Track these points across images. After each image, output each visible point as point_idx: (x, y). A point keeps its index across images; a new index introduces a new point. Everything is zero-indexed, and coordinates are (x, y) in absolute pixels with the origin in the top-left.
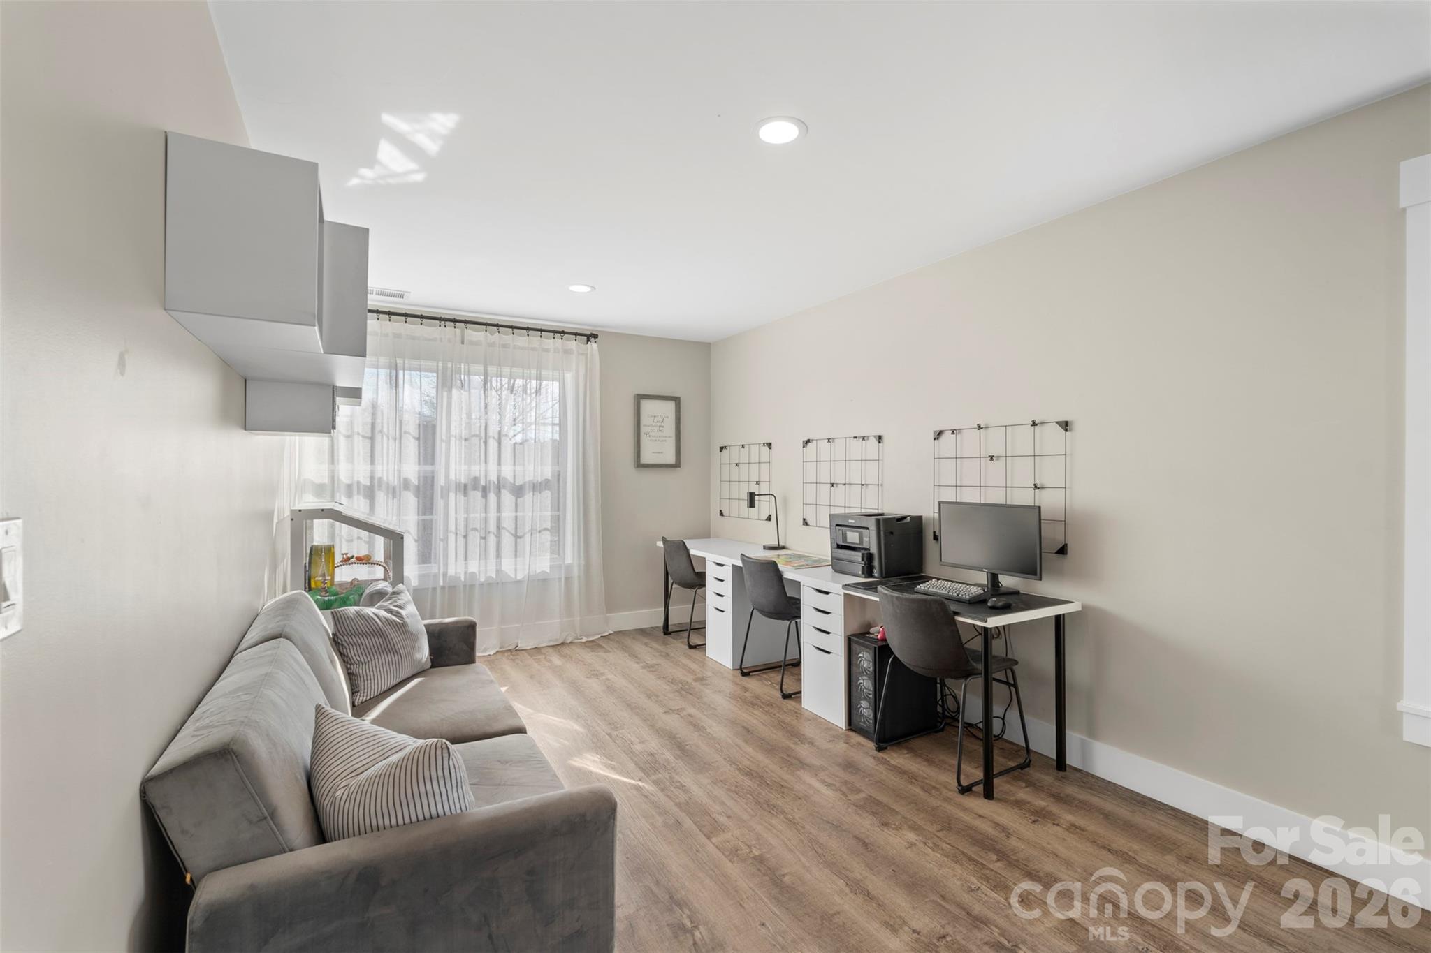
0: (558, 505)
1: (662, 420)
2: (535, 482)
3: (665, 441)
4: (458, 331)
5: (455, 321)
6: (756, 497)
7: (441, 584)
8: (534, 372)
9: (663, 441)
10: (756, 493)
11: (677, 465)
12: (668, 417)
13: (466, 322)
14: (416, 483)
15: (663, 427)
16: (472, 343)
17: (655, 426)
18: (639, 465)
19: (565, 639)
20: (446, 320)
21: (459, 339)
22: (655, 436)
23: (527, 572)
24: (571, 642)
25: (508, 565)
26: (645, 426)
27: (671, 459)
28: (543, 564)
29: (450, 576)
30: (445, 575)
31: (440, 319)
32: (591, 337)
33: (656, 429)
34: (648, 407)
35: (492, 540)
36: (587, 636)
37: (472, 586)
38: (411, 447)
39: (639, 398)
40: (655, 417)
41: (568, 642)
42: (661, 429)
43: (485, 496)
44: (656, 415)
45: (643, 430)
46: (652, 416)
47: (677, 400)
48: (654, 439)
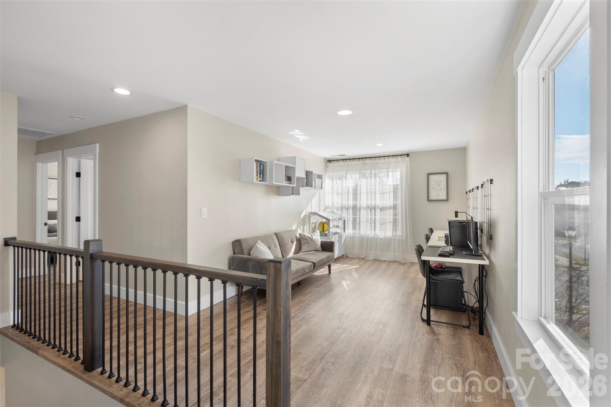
0: (395, 215)
1: (440, 182)
2: (387, 206)
3: (441, 190)
4: (363, 161)
5: (362, 158)
6: (458, 213)
7: (358, 236)
8: (386, 170)
9: (440, 190)
10: (458, 212)
11: (447, 200)
12: (442, 181)
13: (366, 158)
14: (352, 206)
15: (440, 185)
16: (367, 164)
17: (436, 185)
18: (429, 200)
19: (396, 260)
20: (360, 158)
21: (363, 163)
22: (436, 189)
23: (384, 236)
24: (398, 262)
25: (378, 232)
26: (431, 185)
27: (444, 197)
28: (389, 234)
29: (361, 235)
30: (359, 234)
31: (359, 159)
32: (408, 155)
33: (437, 186)
34: (433, 178)
35: (373, 224)
36: (404, 261)
37: (368, 238)
38: (351, 196)
39: (429, 174)
40: (436, 181)
41: (397, 261)
42: (439, 186)
43: (371, 211)
44: (436, 180)
45: (431, 187)
46: (435, 181)
47: (447, 174)
48: (436, 190)
